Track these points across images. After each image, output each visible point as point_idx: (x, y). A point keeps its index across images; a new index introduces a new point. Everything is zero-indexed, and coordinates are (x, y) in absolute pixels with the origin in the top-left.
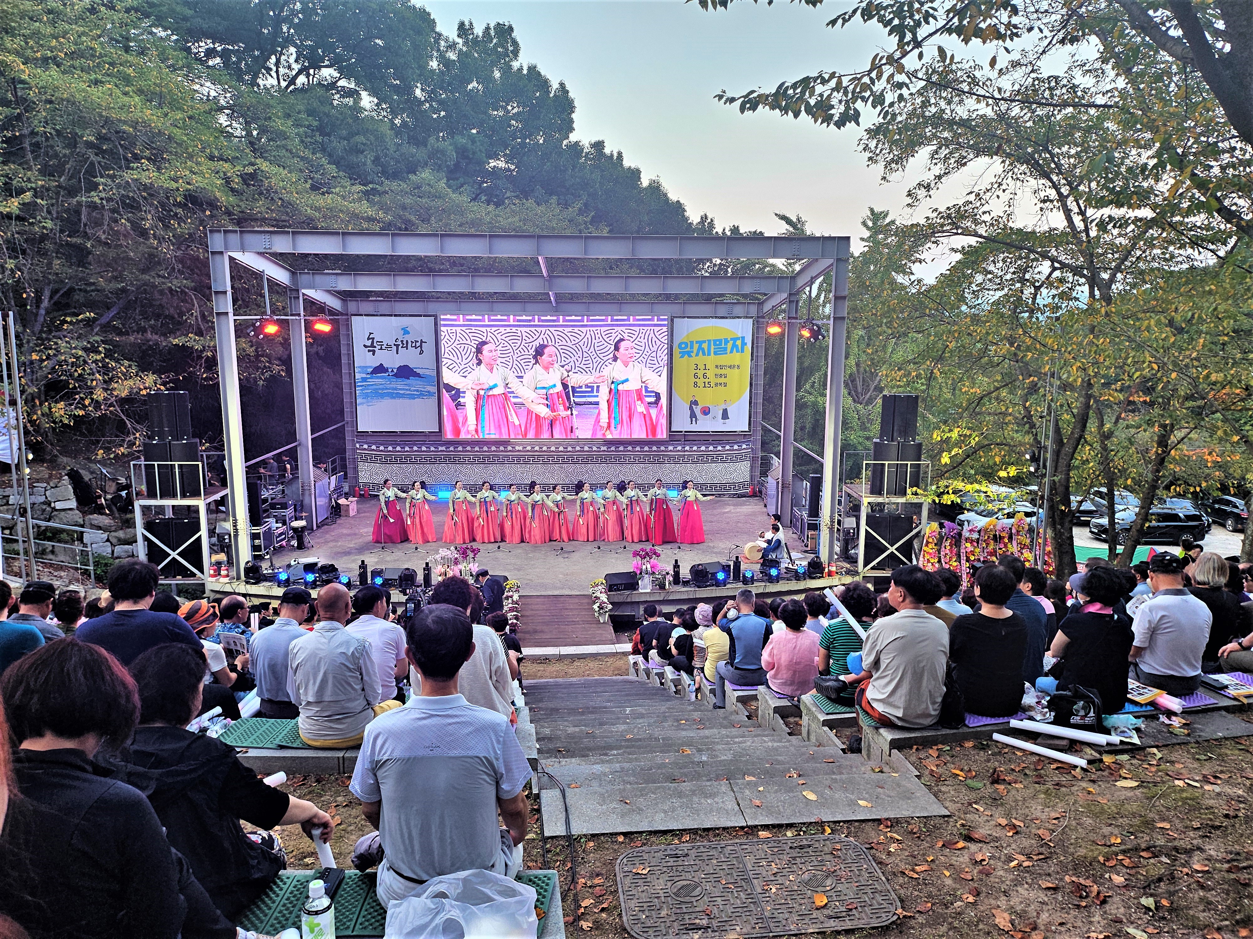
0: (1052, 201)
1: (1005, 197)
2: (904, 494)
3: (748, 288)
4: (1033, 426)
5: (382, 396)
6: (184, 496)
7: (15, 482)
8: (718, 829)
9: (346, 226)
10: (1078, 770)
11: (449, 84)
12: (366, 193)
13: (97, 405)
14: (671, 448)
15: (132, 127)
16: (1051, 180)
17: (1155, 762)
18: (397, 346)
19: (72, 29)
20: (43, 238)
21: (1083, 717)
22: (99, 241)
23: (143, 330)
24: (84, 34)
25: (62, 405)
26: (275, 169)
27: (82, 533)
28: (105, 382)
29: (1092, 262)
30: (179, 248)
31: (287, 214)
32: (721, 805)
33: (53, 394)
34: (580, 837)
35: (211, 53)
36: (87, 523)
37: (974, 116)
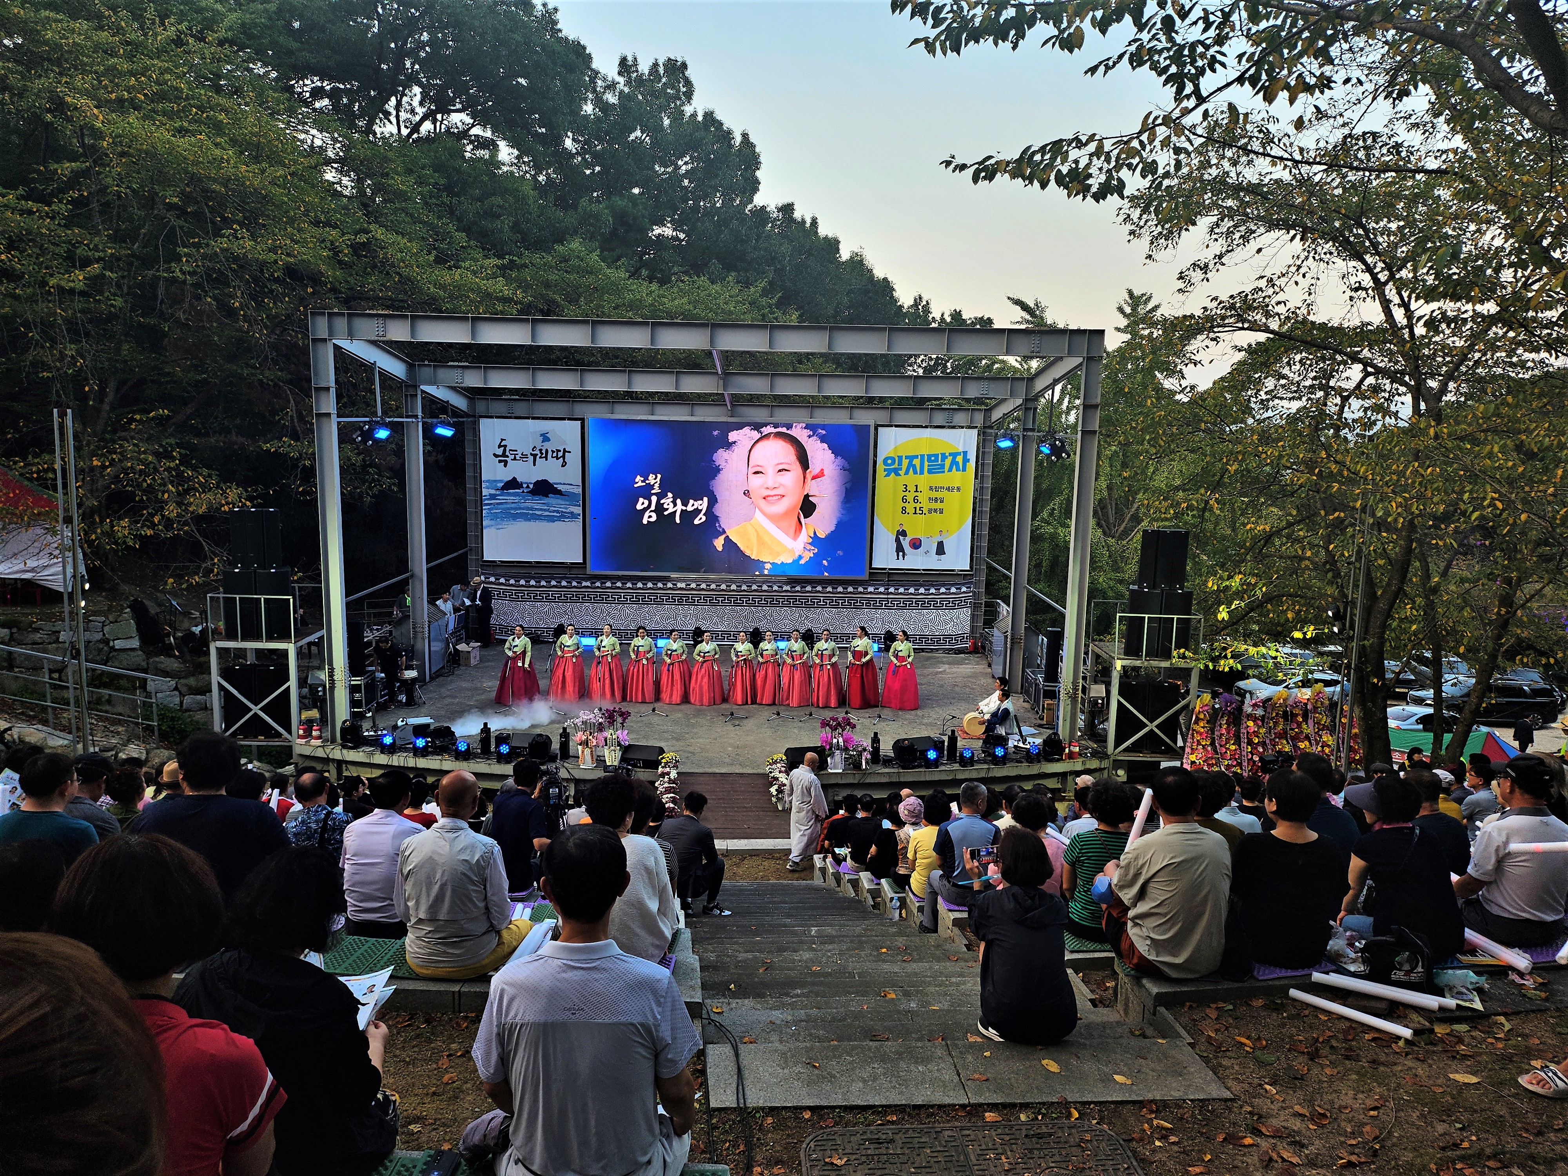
0: (1366, 289)
1: (1304, 283)
2: (1168, 656)
3: (973, 391)
4: (1337, 575)
5: (515, 517)
6: (270, 638)
7: (67, 615)
8: (932, 1106)
9: (477, 307)
10: (1401, 1043)
11: (607, 133)
12: (503, 268)
13: (168, 523)
14: (871, 589)
15: (221, 184)
16: (1364, 262)
17: (1502, 1035)
18: (535, 456)
19: (153, 65)
20: (112, 317)
21: (1408, 973)
22: (178, 322)
23: (228, 431)
24: (168, 70)
25: (125, 522)
26: (392, 237)
27: (145, 680)
28: (179, 494)
29: (1418, 367)
30: (273, 332)
31: (406, 293)
32: (936, 1074)
33: (116, 507)
34: (758, 1109)
35: (317, 93)
36: (151, 667)
37: (1266, 181)
